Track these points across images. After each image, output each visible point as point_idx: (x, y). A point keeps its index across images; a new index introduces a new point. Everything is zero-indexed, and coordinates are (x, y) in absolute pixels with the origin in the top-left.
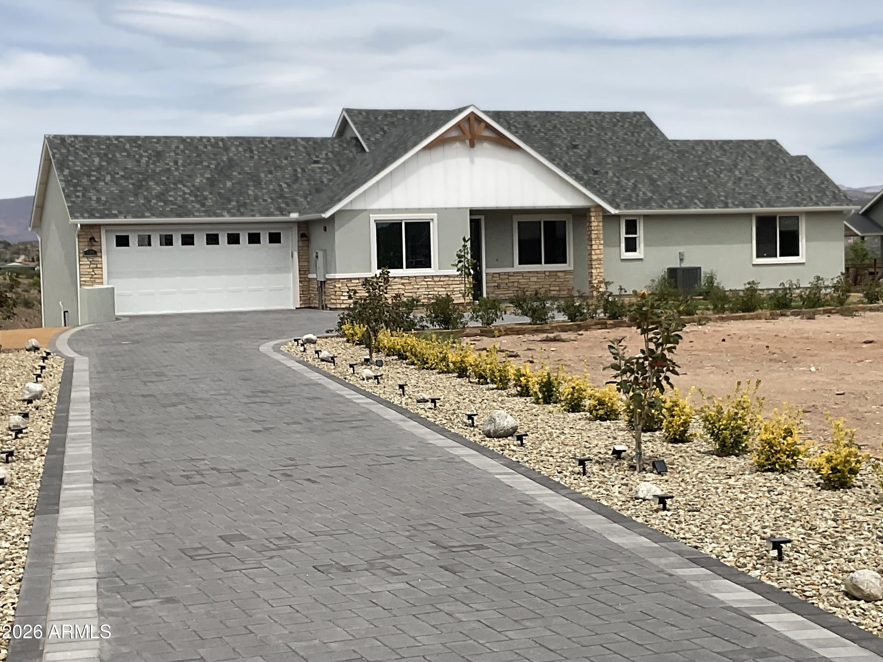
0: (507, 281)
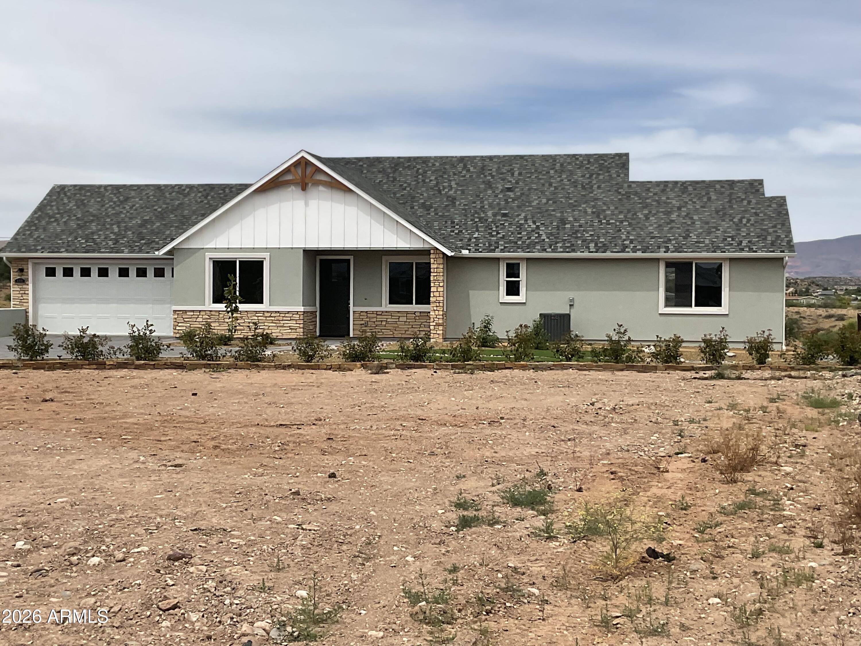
0: (375, 320)
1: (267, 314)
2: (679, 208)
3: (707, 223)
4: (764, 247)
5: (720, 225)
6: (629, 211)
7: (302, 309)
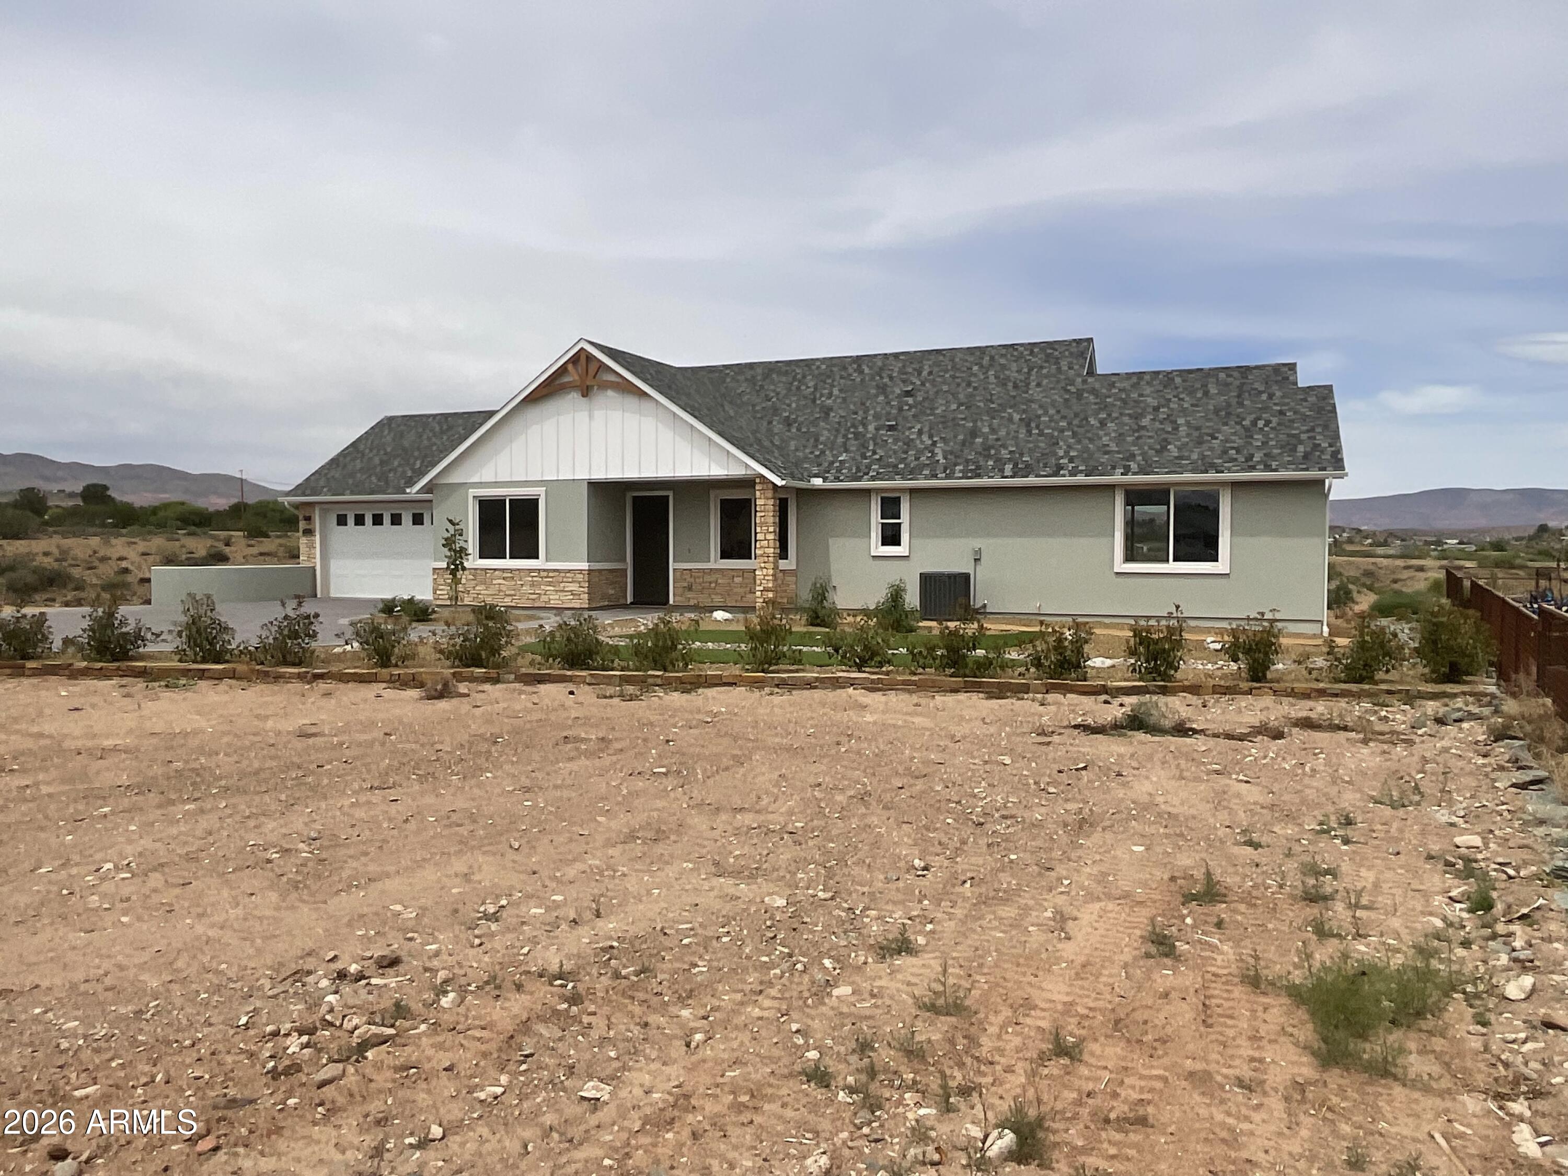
0: (701, 581)
1: (543, 574)
2: (1156, 409)
3: (1198, 428)
4: (1289, 463)
5: (1219, 431)
6: (1076, 415)
7: (585, 566)
